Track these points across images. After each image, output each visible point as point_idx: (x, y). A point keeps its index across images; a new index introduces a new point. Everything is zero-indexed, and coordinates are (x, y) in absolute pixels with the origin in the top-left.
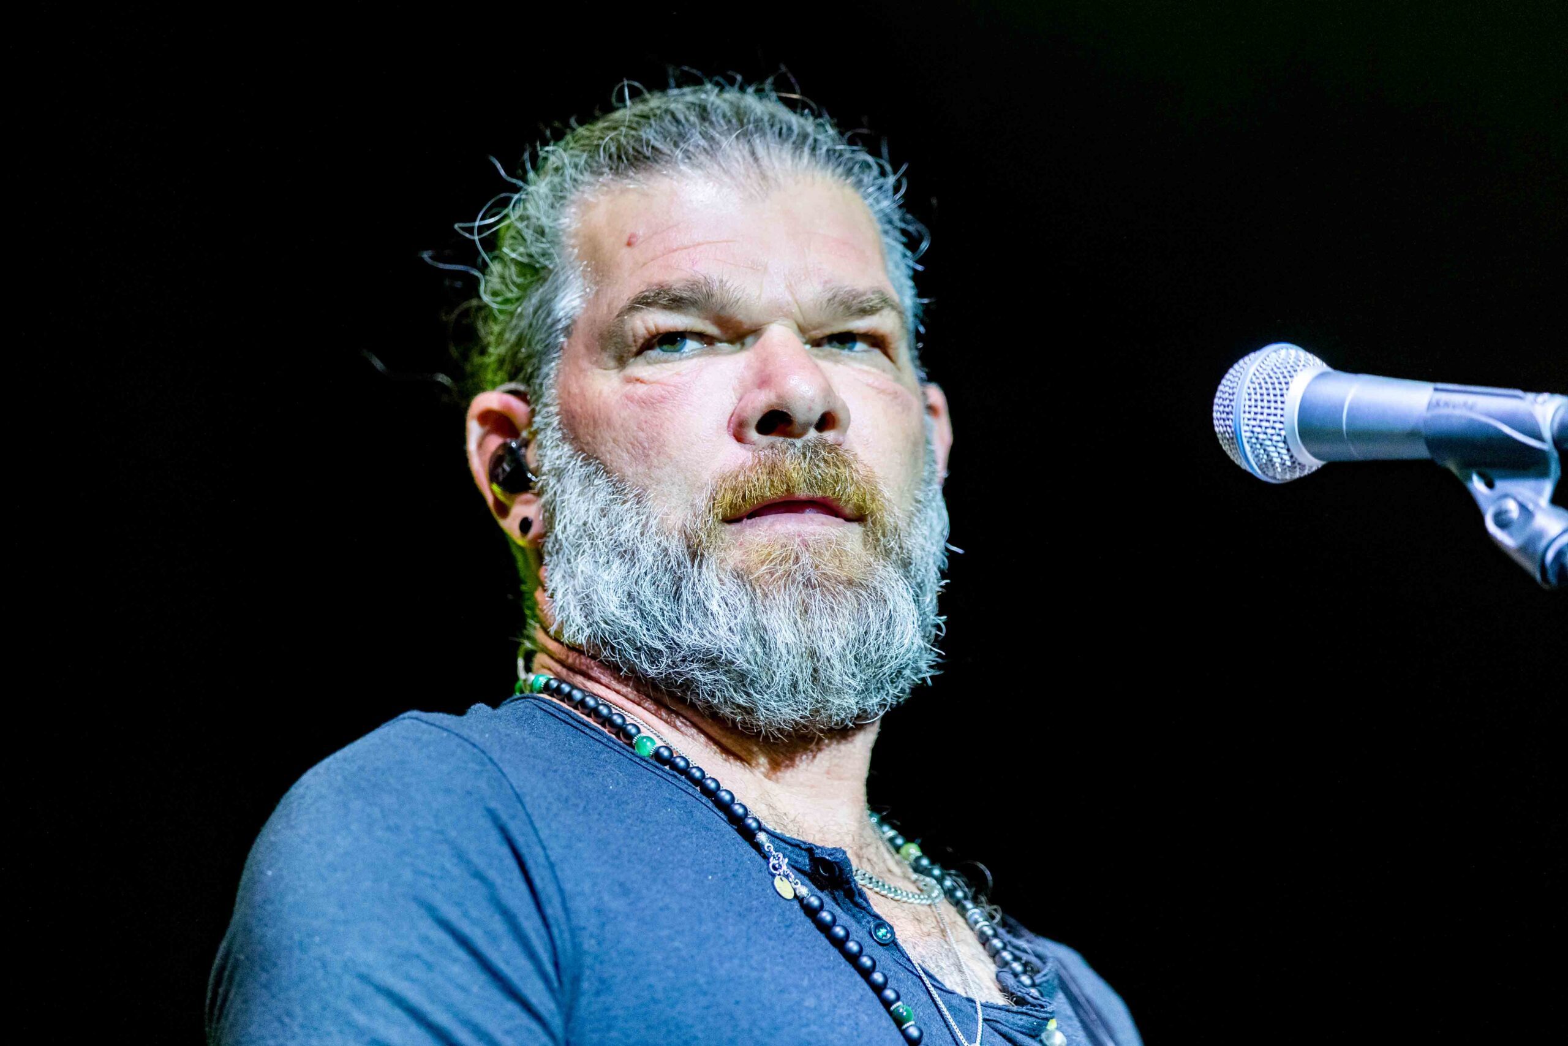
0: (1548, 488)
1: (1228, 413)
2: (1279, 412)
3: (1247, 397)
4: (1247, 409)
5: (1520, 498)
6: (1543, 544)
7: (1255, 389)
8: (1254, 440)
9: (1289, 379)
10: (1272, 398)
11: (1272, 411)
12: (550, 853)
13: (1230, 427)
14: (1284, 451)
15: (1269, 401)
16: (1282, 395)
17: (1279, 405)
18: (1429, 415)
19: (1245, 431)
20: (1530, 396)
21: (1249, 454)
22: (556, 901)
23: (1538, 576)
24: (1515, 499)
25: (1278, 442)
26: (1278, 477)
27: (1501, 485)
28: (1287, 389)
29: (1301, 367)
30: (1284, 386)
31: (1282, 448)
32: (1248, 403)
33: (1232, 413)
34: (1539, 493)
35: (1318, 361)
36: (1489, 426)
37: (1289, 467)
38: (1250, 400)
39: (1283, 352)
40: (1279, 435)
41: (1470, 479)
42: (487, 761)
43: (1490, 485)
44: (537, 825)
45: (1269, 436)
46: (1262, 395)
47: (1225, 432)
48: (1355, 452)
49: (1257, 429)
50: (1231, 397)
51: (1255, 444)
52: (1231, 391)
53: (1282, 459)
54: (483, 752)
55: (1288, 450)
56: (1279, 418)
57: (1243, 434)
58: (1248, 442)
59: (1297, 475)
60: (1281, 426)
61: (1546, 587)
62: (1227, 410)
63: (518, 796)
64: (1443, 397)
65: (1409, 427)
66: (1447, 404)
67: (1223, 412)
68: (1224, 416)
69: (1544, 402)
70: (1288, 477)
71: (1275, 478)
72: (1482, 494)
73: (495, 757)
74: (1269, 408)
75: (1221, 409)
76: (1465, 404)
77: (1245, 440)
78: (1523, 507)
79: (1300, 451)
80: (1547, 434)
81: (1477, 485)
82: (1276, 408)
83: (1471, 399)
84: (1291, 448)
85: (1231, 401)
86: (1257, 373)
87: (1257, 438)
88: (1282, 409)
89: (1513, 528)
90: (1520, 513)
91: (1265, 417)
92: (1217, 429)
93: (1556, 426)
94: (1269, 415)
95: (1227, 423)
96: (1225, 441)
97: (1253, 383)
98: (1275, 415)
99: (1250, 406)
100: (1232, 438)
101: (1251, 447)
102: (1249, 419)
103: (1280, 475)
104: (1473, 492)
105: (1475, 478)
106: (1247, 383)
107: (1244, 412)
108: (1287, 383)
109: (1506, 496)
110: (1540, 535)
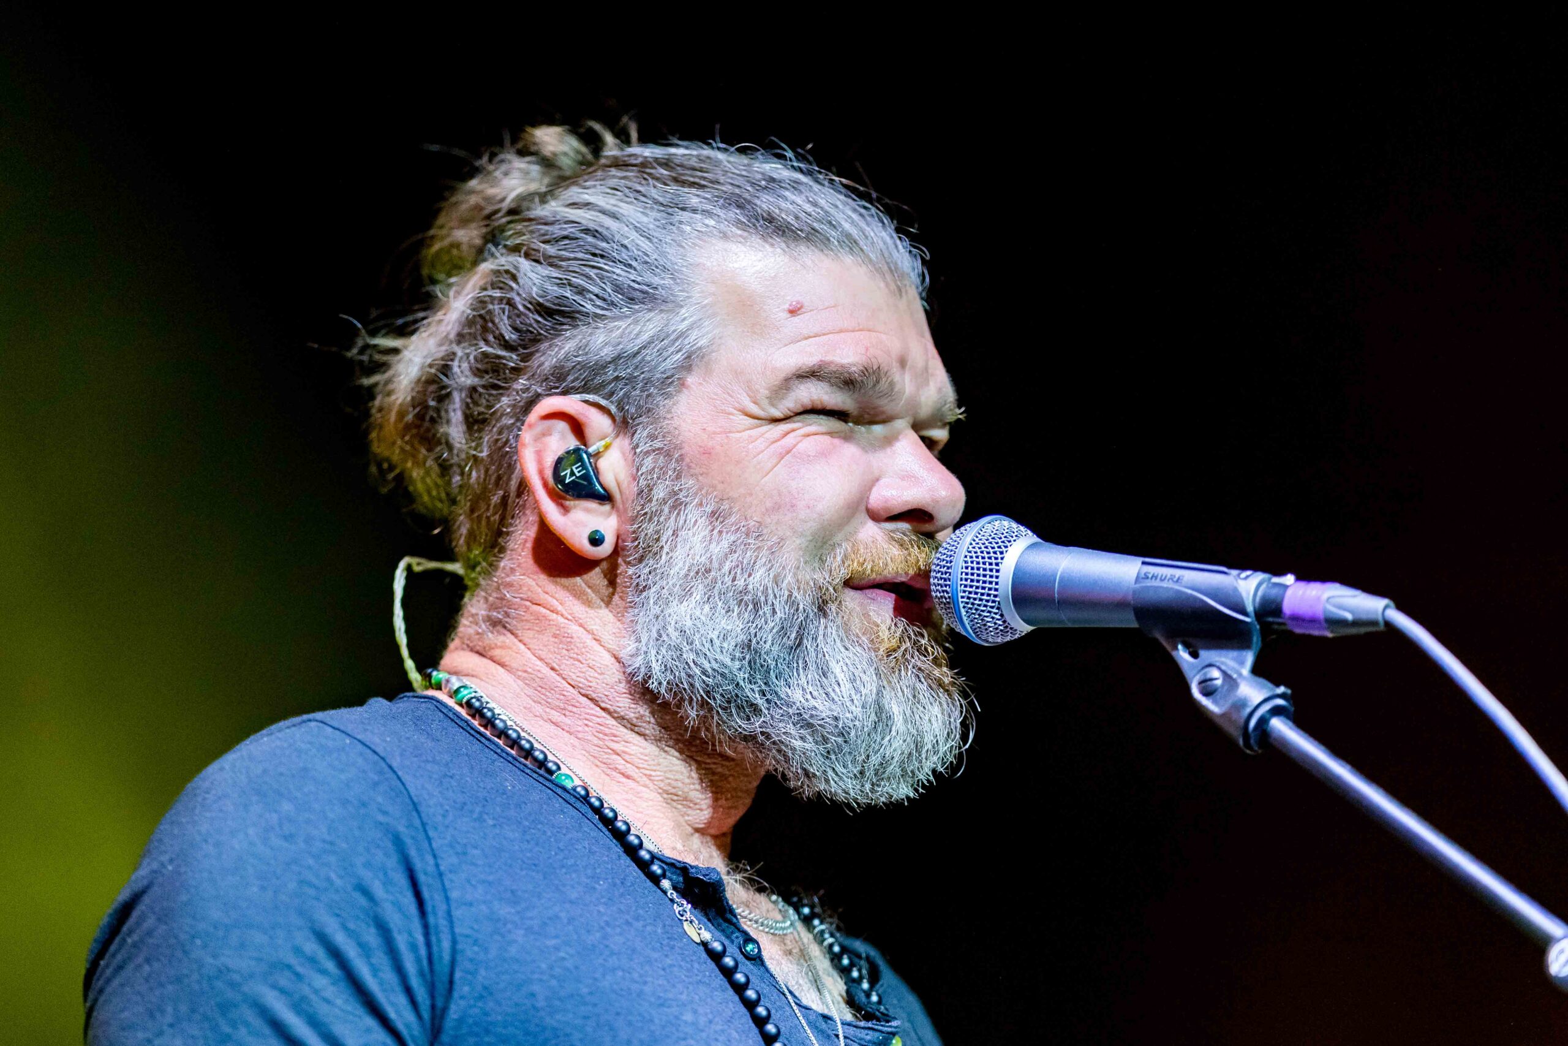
0: (1249, 658)
1: (945, 580)
2: (994, 579)
3: (964, 565)
4: (964, 576)
5: (1223, 667)
6: (1248, 710)
7: (971, 557)
8: (970, 606)
9: (1004, 549)
10: (988, 566)
11: (988, 579)
12: (440, 861)
13: (948, 593)
14: (998, 617)
15: (985, 570)
16: (997, 564)
17: (994, 573)
18: (1138, 586)
19: (962, 597)
20: (1234, 572)
21: (965, 618)
22: (442, 908)
23: (1241, 742)
24: (1219, 668)
25: (992, 607)
26: (990, 640)
27: (1206, 655)
28: (1002, 559)
29: (1015, 538)
30: (999, 556)
31: (996, 614)
32: (964, 570)
33: (949, 580)
34: (1242, 663)
35: (1029, 532)
36: (1196, 598)
37: (1001, 630)
38: (967, 568)
39: (997, 523)
40: (994, 602)
41: (1176, 649)
42: (386, 769)
43: (1195, 655)
44: (431, 833)
45: (984, 602)
46: (978, 563)
47: (941, 597)
48: (1066, 619)
49: (972, 596)
50: (948, 565)
51: (971, 609)
52: (948, 559)
53: (995, 623)
54: (383, 759)
55: (1002, 615)
56: (993, 586)
57: (960, 600)
58: (964, 607)
59: (1008, 639)
60: (996, 593)
61: (1248, 752)
62: (944, 576)
63: (414, 804)
64: (1152, 570)
65: (1119, 597)
66: (1154, 577)
67: (941, 578)
68: (941, 582)
69: (1247, 577)
70: (999, 640)
71: (988, 642)
72: (1187, 661)
73: (395, 765)
74: (985, 576)
75: (939, 575)
76: (1172, 578)
77: (961, 605)
78: (1225, 674)
79: (1014, 617)
80: (1250, 608)
81: (1182, 655)
82: (991, 577)
83: (1178, 573)
84: (1004, 613)
85: (948, 568)
86: (973, 543)
87: (973, 604)
88: (997, 577)
89: (1218, 695)
90: (1224, 680)
91: (980, 584)
92: (934, 594)
93: (1258, 599)
94: (984, 582)
95: (944, 588)
96: (942, 606)
97: (970, 552)
98: (991, 583)
99: (967, 574)
100: (949, 603)
101: (967, 612)
102: (966, 586)
103: (994, 639)
104: (1179, 661)
105: (1180, 647)
106: (965, 553)
107: (961, 580)
108: (1002, 553)
109: (1210, 665)
110: (1241, 704)
